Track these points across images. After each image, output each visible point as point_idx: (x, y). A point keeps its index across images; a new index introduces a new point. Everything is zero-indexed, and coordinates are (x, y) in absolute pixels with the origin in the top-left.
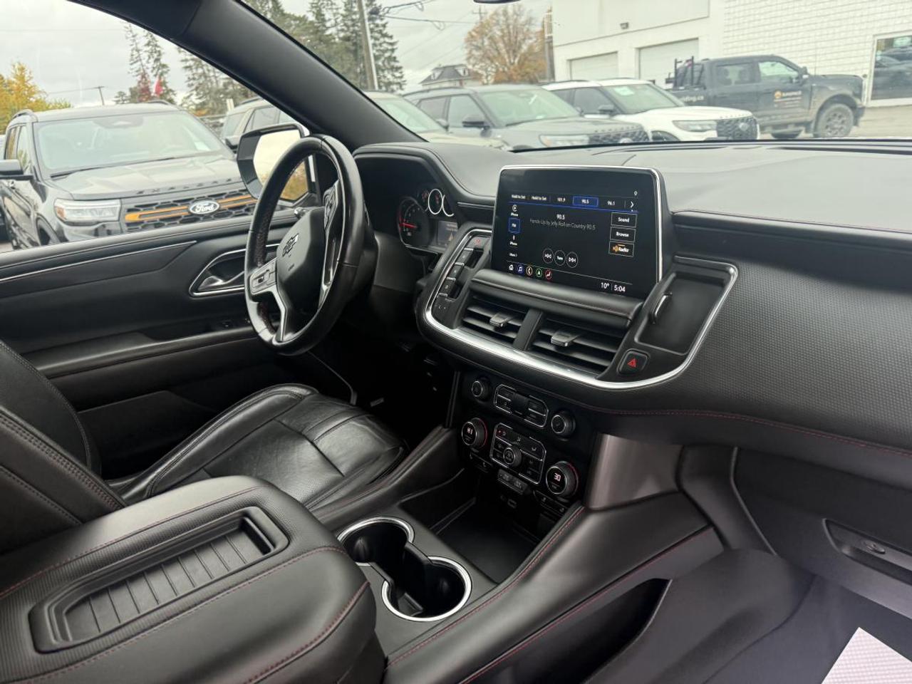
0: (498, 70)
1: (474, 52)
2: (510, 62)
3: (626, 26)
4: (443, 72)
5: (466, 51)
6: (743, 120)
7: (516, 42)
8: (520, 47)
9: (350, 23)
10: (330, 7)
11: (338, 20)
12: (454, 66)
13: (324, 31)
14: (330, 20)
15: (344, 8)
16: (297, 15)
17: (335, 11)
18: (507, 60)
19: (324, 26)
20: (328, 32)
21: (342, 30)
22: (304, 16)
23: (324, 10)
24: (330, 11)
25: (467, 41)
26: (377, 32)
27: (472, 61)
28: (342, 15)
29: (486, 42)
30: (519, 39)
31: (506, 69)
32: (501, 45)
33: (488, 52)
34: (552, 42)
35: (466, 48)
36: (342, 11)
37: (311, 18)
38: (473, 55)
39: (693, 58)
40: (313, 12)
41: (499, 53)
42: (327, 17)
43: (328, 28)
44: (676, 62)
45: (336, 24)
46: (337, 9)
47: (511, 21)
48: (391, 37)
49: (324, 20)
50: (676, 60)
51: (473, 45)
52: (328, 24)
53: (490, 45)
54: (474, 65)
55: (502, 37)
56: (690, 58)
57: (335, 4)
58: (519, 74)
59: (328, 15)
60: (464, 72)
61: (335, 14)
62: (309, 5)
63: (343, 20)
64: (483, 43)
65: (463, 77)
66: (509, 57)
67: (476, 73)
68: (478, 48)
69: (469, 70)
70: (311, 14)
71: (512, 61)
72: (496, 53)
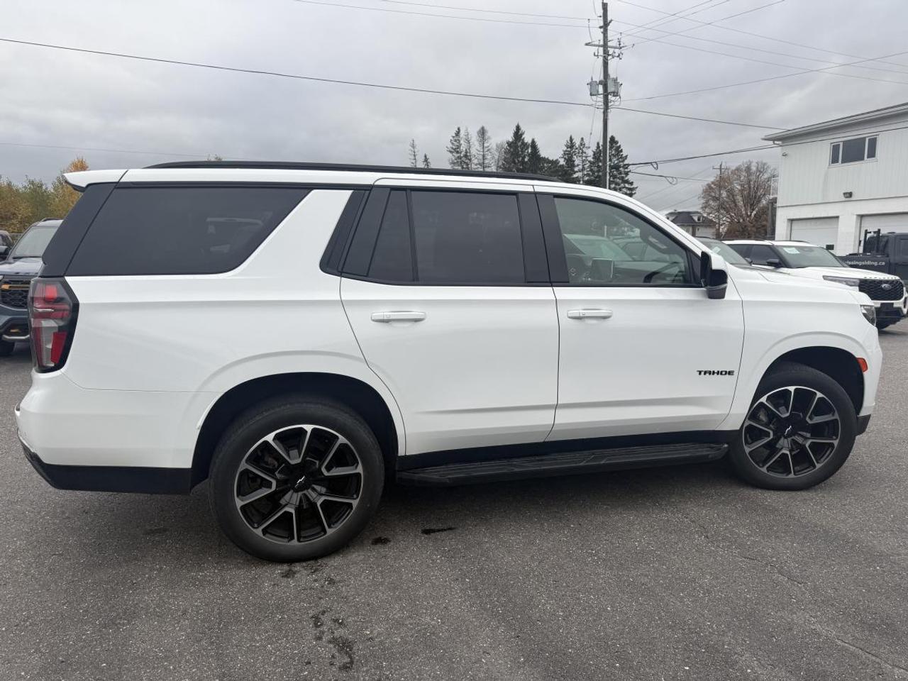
0: (732, 220)
1: (711, 202)
2: (747, 213)
3: (849, 195)
4: (676, 217)
5: (703, 201)
6: (887, 282)
7: (755, 198)
8: (759, 201)
9: (595, 169)
10: (580, 155)
11: (586, 166)
12: (689, 213)
13: (572, 174)
14: (578, 165)
15: (592, 156)
16: (551, 159)
17: (584, 158)
18: (744, 212)
19: (573, 171)
20: (575, 176)
21: (588, 175)
22: (557, 160)
23: (575, 157)
24: (580, 158)
25: (705, 191)
26: (619, 178)
27: (707, 210)
28: (589, 162)
29: (724, 194)
30: (759, 194)
31: (741, 221)
32: (739, 198)
33: (725, 204)
34: (776, 202)
35: (703, 198)
36: (590, 159)
37: (562, 162)
38: (709, 205)
39: (879, 230)
40: (565, 159)
41: (736, 205)
42: (576, 163)
43: (575, 172)
44: (866, 232)
45: (583, 169)
46: (586, 157)
47: (753, 178)
48: (632, 183)
49: (573, 166)
50: (866, 231)
51: (711, 196)
52: (576, 169)
53: (728, 196)
54: (709, 214)
55: (741, 191)
56: (876, 230)
57: (585, 153)
58: (754, 226)
59: (577, 161)
60: (699, 220)
61: (583, 161)
62: (563, 153)
63: (590, 166)
64: (720, 194)
65: (696, 223)
66: (746, 210)
67: (711, 221)
68: (715, 199)
69: (703, 217)
70: (563, 159)
71: (749, 214)
72: (733, 205)
